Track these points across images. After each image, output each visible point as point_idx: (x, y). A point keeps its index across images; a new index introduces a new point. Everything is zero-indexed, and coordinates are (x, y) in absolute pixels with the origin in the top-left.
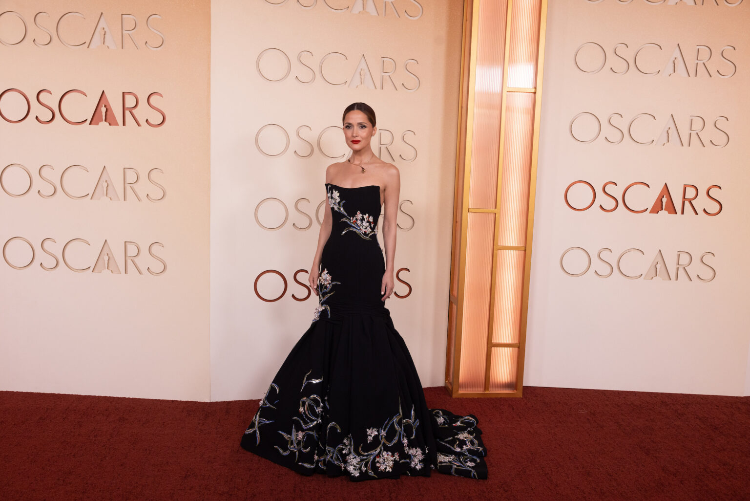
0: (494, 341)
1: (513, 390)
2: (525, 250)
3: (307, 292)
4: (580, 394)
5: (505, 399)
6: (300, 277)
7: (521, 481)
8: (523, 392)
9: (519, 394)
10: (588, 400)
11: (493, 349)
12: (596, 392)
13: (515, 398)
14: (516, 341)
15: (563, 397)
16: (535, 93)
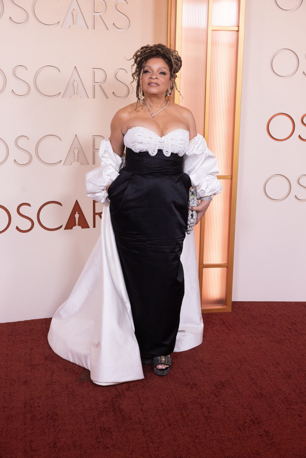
0: (205, 262)
1: (223, 305)
2: (232, 179)
3: (30, 224)
4: (282, 306)
5: (216, 314)
6: (23, 210)
7: (230, 387)
8: (232, 307)
9: (228, 309)
10: (289, 312)
11: (204, 269)
12: (297, 304)
13: (226, 312)
14: (225, 262)
15: (267, 309)
16: (238, 31)
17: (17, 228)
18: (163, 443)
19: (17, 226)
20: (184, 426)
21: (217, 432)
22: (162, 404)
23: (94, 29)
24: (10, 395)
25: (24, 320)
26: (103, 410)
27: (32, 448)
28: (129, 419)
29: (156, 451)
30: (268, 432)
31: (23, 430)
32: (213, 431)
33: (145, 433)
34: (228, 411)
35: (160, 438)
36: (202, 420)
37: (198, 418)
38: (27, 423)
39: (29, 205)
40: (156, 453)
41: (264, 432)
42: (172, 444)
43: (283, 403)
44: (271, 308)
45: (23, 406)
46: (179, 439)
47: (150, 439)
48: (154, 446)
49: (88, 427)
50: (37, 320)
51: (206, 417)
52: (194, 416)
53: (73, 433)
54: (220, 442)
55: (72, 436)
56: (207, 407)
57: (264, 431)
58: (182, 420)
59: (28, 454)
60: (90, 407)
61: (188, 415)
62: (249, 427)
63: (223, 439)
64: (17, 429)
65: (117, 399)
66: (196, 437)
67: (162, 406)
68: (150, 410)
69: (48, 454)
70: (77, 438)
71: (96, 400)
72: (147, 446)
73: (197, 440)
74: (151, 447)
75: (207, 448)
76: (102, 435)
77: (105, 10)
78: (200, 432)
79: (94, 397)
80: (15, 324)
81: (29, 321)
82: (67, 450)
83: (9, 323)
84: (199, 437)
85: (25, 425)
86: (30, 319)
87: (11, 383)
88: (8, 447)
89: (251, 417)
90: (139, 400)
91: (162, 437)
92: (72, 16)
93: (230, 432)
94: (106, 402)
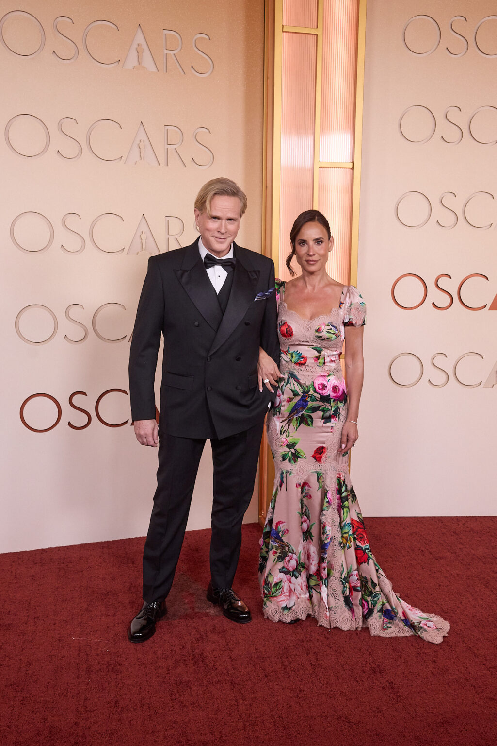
3: (85, 419)
4: (414, 523)
6: (76, 400)
10: (422, 530)
12: (433, 520)
15: (394, 527)
16: (353, 168)
17: (70, 424)
18: (257, 699)
19: (69, 422)
20: (284, 678)
21: (327, 683)
22: (256, 650)
23: (168, 165)
24: (59, 640)
25: (80, 544)
26: (180, 658)
27: (87, 707)
28: (214, 669)
29: (247, 710)
30: (392, 683)
31: (75, 686)
32: (322, 682)
33: (234, 687)
34: (342, 658)
35: (254, 693)
36: (307, 670)
37: (303, 666)
38: (81, 676)
39: (84, 394)
40: (248, 712)
41: (387, 683)
42: (268, 701)
43: (412, 645)
44: (399, 525)
45: (76, 654)
46: (278, 694)
47: (240, 695)
48: (246, 703)
49: (160, 680)
50: (97, 542)
51: (313, 665)
52: (298, 664)
53: (140, 688)
54: (330, 697)
55: (139, 691)
56: (315, 652)
57: (388, 681)
58: (283, 669)
59: (82, 716)
60: (163, 654)
61: (290, 663)
62: (369, 677)
63: (335, 693)
64: (67, 683)
65: (198, 644)
66: (300, 691)
67: (256, 652)
68: (242, 657)
69: (108, 716)
70: (146, 694)
71: (172, 646)
72: (236, 704)
73: (300, 696)
74: (242, 705)
75: (313, 704)
76: (178, 690)
77: (181, 142)
78: (305, 685)
79: (169, 642)
80: (68, 549)
81: (86, 544)
82: (132, 709)
83: (61, 547)
84: (303, 691)
85: (78, 678)
86: (87, 543)
87: (61, 625)
88: (56, 707)
89: (371, 664)
90: (228, 645)
91: (255, 691)
92: (138, 149)
93: (345, 684)
94: (183, 647)
